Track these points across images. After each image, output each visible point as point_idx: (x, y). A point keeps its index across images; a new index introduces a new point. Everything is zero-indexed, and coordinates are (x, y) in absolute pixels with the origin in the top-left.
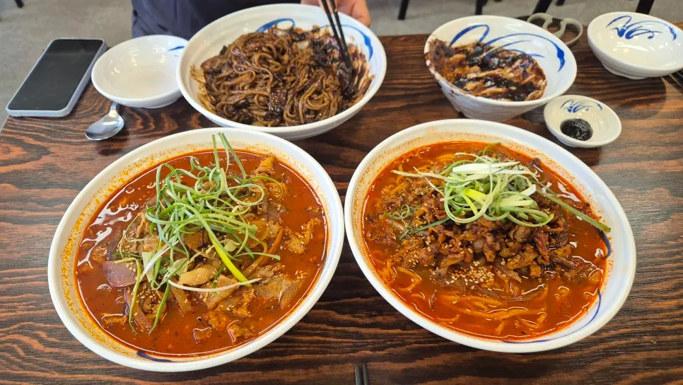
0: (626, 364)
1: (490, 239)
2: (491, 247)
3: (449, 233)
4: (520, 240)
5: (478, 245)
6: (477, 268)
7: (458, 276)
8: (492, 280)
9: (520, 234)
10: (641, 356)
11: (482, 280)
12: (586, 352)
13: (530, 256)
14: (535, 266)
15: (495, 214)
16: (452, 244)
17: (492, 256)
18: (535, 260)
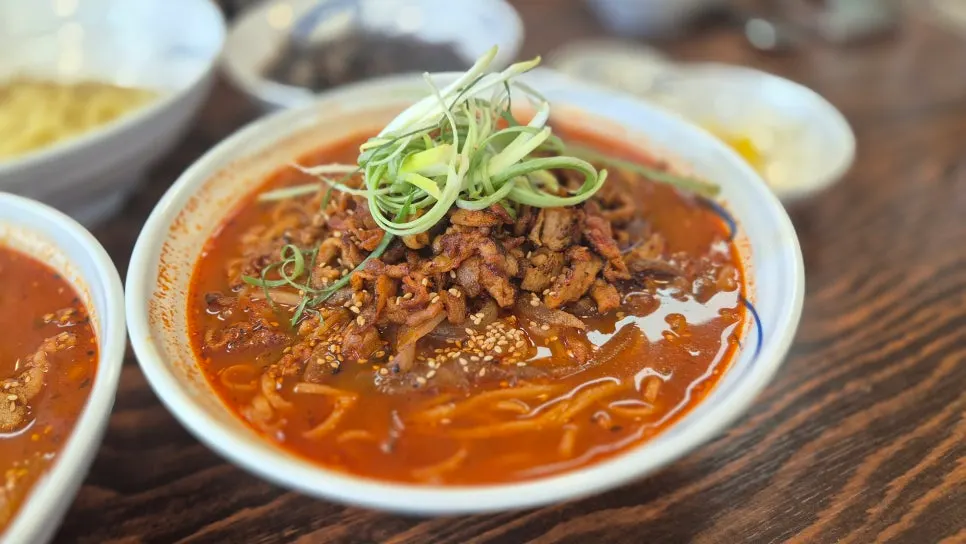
0: (838, 448)
1: (488, 250)
2: (498, 270)
3: (396, 270)
4: (555, 244)
5: (469, 276)
6: (481, 330)
7: (443, 359)
8: (520, 343)
9: (552, 232)
10: (858, 422)
11: (498, 350)
12: (759, 452)
13: (585, 269)
14: (602, 288)
15: (483, 194)
16: (410, 289)
17: (507, 291)
18: (600, 275)
